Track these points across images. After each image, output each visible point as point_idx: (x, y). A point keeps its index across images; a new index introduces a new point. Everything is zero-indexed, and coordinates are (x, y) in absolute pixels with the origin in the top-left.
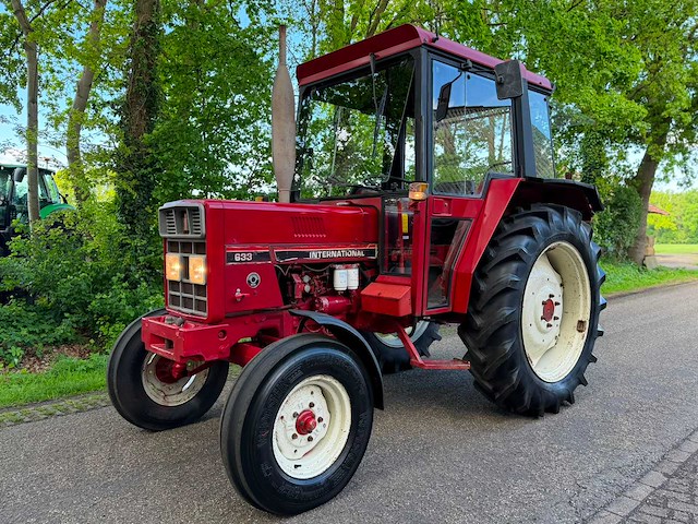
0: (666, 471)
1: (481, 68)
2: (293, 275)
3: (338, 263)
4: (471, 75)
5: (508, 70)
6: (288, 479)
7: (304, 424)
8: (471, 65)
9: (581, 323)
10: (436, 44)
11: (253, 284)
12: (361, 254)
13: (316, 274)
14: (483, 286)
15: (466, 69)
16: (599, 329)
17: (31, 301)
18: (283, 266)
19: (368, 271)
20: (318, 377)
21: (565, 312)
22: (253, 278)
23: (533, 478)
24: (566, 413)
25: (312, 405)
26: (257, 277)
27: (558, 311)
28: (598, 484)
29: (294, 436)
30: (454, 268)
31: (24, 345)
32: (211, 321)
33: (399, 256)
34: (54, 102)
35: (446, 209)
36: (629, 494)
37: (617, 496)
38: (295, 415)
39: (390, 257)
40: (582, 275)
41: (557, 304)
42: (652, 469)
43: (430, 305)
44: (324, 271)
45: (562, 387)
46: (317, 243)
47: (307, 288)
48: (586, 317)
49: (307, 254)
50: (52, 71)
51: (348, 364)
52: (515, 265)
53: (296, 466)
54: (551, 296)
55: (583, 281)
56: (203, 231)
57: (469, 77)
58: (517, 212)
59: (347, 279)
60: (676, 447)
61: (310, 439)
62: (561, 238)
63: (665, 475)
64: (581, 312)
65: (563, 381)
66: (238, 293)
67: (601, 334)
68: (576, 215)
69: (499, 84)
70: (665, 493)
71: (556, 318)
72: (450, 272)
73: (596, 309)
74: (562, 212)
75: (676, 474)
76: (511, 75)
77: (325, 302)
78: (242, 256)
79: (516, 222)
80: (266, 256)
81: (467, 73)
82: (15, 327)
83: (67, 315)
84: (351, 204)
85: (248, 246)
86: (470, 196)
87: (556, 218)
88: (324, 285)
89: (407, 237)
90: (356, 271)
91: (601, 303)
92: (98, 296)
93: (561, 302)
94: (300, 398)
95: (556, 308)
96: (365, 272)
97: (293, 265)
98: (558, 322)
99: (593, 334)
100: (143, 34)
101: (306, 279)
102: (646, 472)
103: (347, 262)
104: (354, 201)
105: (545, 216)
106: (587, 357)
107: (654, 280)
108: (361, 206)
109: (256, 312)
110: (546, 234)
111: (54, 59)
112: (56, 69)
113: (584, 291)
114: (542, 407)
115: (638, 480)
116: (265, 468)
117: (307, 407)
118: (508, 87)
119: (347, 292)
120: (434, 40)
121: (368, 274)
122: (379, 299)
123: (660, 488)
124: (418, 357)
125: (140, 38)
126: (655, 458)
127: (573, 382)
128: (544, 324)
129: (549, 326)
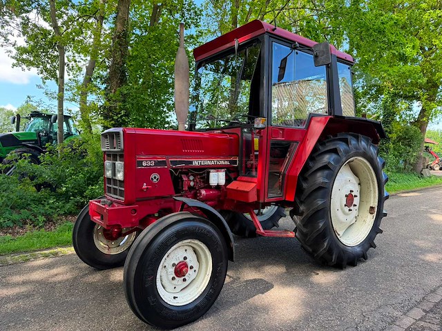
0: (425, 308)
1: (304, 47)
2: (183, 176)
3: (212, 168)
4: (298, 52)
5: (321, 48)
6: (168, 306)
7: (180, 270)
8: (298, 45)
9: (372, 208)
10: (275, 32)
11: (155, 180)
12: (228, 163)
13: (198, 175)
14: (305, 185)
15: (295, 48)
16: (384, 212)
17: (53, 190)
18: (176, 170)
19: (232, 173)
20: (189, 241)
21: (361, 201)
22: (155, 177)
23: (333, 310)
24: (362, 266)
25: (185, 258)
26: (158, 176)
27: (356, 201)
28: (378, 316)
29: (173, 279)
30: (286, 173)
31: (46, 215)
32: (127, 203)
33: (252, 165)
34: (76, 79)
35: (281, 135)
36: (398, 323)
37: (390, 324)
38: (174, 265)
39: (246, 165)
40: (372, 178)
41: (356, 196)
42: (416, 306)
43: (270, 195)
44: (203, 173)
45: (358, 249)
46: (198, 156)
47: (192, 184)
48: (375, 204)
49: (191, 162)
50: (75, 61)
51: (209, 232)
52: (326, 172)
53: (175, 298)
54: (351, 191)
55: (373, 181)
56: (122, 147)
57: (297, 53)
58: (328, 138)
59: (217, 178)
60: (433, 291)
61: (184, 280)
62: (357, 154)
63: (424, 311)
64: (372, 201)
65: (359, 246)
66: (145, 186)
67: (385, 215)
68: (367, 140)
69: (316, 57)
70: (422, 323)
71: (355, 205)
72: (284, 175)
73: (382, 199)
74: (357, 138)
75: (431, 311)
76: (323, 51)
77: (203, 192)
78: (147, 163)
79: (327, 144)
80: (164, 163)
81: (296, 51)
82: (43, 204)
83: (72, 198)
84: (223, 132)
85: (151, 157)
86: (297, 127)
87: (353, 142)
88: (203, 182)
89: (258, 153)
90: (224, 173)
91: (385, 195)
92: (90, 187)
93: (358, 195)
94: (177, 254)
95: (355, 199)
96: (230, 175)
97: (182, 169)
98: (357, 207)
99: (380, 215)
100: (119, 37)
101: (192, 178)
102: (411, 309)
103: (217, 168)
104: (225, 131)
105: (346, 141)
106: (376, 230)
107: (428, 183)
108: (228, 133)
109: (158, 198)
110: (347, 152)
111: (76, 55)
112: (78, 60)
113: (374, 188)
114: (345, 263)
115: (405, 314)
116: (151, 299)
117: (182, 259)
118: (321, 59)
119: (218, 187)
120: (274, 30)
121: (232, 175)
122: (237, 191)
123: (420, 320)
124: (261, 228)
125: (117, 40)
126: (418, 298)
127: (366, 246)
128: (347, 209)
129: (350, 210)
